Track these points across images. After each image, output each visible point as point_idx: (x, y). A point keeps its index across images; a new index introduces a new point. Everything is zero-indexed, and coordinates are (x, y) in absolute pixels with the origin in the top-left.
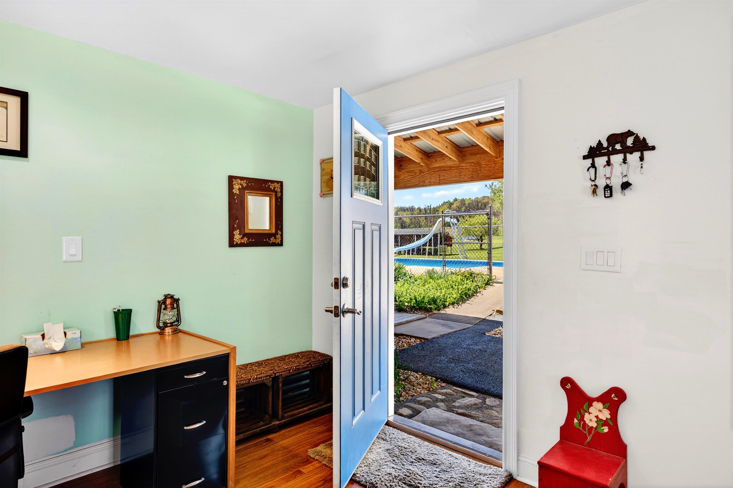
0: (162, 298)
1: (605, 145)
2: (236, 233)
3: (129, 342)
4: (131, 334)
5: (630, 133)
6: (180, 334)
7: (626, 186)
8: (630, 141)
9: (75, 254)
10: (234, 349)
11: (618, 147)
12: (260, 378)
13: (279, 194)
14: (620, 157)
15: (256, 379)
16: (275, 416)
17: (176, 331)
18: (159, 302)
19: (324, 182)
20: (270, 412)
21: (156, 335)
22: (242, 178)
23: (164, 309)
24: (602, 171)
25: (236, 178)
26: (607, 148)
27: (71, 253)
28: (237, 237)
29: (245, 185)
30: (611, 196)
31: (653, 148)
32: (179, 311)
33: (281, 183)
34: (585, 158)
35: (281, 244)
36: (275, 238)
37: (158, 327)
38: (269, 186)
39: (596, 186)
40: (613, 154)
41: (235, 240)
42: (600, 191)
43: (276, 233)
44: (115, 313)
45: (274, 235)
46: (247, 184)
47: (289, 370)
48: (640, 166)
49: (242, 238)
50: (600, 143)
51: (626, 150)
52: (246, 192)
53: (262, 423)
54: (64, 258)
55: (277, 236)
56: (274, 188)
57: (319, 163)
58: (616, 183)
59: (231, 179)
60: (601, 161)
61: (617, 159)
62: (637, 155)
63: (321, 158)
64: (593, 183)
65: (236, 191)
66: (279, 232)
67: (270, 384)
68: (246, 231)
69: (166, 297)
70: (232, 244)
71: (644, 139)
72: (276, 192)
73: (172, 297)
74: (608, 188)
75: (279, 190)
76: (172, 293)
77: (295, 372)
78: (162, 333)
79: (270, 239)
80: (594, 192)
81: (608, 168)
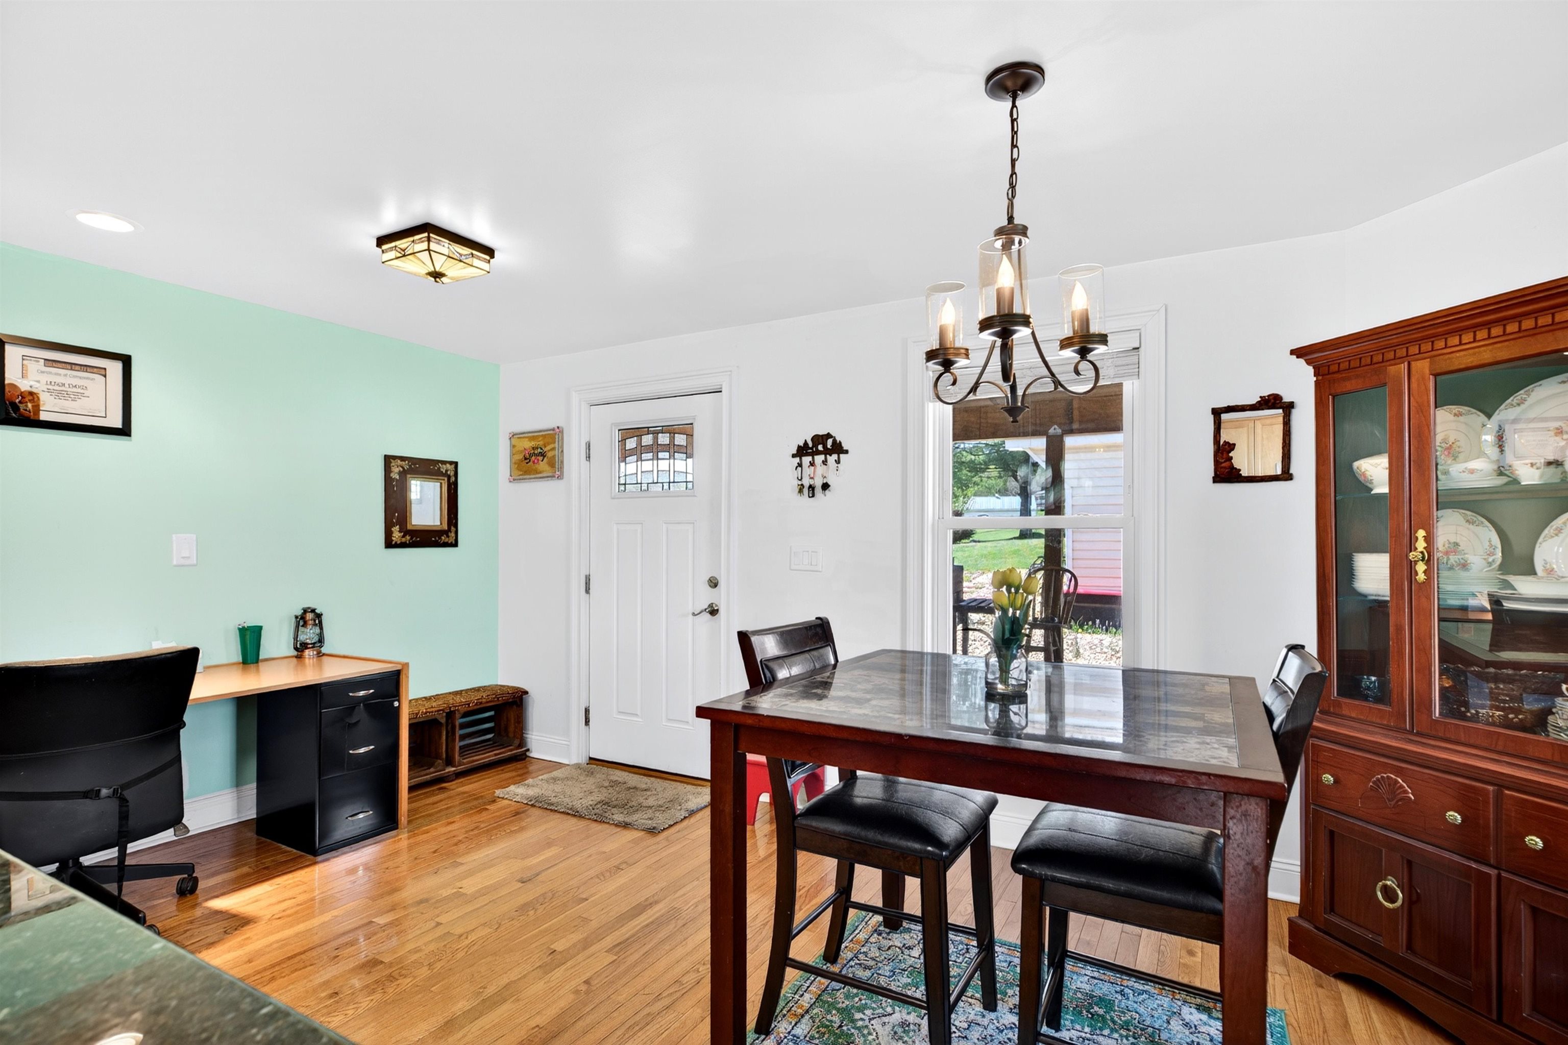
0: (300, 612)
1: (810, 445)
2: (396, 529)
3: (258, 666)
4: (261, 658)
5: (829, 436)
6: (325, 658)
7: (825, 486)
8: (830, 442)
9: (188, 555)
10: (406, 665)
11: (820, 448)
12: (430, 712)
13: (453, 479)
14: (822, 457)
15: (426, 713)
16: (449, 762)
17: (320, 655)
18: (296, 617)
19: (515, 463)
20: (444, 756)
21: (291, 659)
22: (403, 459)
23: (303, 626)
24: (808, 471)
25: (395, 458)
26: (812, 448)
27: (184, 555)
28: (397, 535)
29: (406, 467)
30: (813, 496)
31: (846, 452)
32: (321, 628)
33: (456, 464)
34: (794, 456)
35: (455, 544)
36: (448, 536)
37: (296, 649)
38: (439, 468)
39: (802, 485)
40: (817, 455)
41: (393, 539)
42: (806, 490)
43: (449, 530)
44: (239, 629)
45: (446, 533)
46: (410, 466)
47: (469, 704)
48: (836, 468)
49: (403, 537)
50: (806, 443)
51: (827, 452)
52: (409, 476)
53: (432, 770)
54: (175, 563)
55: (450, 534)
56: (447, 471)
57: (508, 438)
58: (818, 483)
59: (388, 459)
60: (807, 460)
61: (819, 459)
62: (835, 456)
63: (510, 431)
64: (800, 483)
65: (395, 475)
66: (453, 529)
67: (443, 721)
68: (409, 527)
69: (305, 611)
70: (389, 544)
71: (840, 442)
72: (449, 477)
73: (313, 611)
74: (812, 488)
75: (452, 473)
76: (313, 606)
77: (476, 707)
78: (299, 657)
79: (440, 538)
80: (801, 491)
81: (812, 468)
